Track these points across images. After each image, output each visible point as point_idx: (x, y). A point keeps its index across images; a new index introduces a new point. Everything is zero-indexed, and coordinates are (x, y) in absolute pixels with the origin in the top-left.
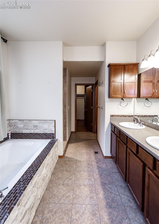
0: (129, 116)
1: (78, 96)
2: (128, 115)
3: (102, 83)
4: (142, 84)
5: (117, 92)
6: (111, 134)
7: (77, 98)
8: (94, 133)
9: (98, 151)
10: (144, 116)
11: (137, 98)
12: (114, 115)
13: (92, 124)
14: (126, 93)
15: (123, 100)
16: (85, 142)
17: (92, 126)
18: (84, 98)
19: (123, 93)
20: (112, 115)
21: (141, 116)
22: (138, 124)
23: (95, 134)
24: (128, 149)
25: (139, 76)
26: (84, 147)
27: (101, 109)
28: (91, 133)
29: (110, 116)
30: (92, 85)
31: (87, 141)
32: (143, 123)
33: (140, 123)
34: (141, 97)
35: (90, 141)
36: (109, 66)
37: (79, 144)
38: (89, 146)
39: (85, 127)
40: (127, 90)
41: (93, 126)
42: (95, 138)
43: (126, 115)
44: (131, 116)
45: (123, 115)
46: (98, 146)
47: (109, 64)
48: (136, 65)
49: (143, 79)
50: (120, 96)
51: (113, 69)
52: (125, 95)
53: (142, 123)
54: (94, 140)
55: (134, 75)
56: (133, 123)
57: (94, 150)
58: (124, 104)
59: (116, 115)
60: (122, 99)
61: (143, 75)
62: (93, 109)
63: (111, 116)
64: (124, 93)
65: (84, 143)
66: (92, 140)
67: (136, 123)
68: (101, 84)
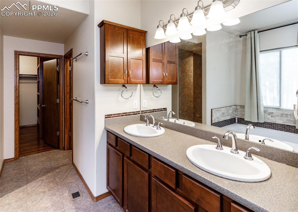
0: (135, 113)
1: (21, 78)
2: (133, 112)
3: (86, 55)
4: (152, 64)
5: (117, 73)
6: (108, 150)
7: (20, 81)
8: (64, 150)
9: (80, 188)
10: (153, 110)
11: (146, 84)
12: (112, 115)
13: (58, 133)
14: (131, 76)
15: (126, 88)
16: (44, 178)
17: (59, 136)
18: (36, 81)
19: (126, 76)
20: (108, 115)
21: (149, 110)
22: (151, 125)
23: (66, 153)
24: (153, 179)
25: (148, 50)
26: (44, 192)
27: (83, 104)
28: (57, 150)
29: (104, 117)
30: (58, 57)
31: (49, 174)
32: (162, 124)
33: (156, 124)
34: (150, 83)
35: (57, 170)
36: (102, 24)
37: (30, 187)
38: (57, 183)
39: (41, 142)
40: (132, 71)
41: (61, 136)
42: (66, 161)
43: (130, 113)
44: (137, 112)
45: (126, 113)
46: (77, 176)
47: (103, 21)
48: (143, 34)
49: (152, 56)
50: (122, 81)
51: (110, 31)
52: (130, 79)
53: (160, 124)
54: (66, 165)
55: (141, 48)
56: (143, 125)
57: (70, 191)
58: (127, 94)
59: (114, 114)
60: (124, 86)
61: (152, 51)
62: (61, 104)
63: (106, 118)
64: (128, 75)
65: (43, 180)
66: (62, 168)
67: (148, 125)
68: (83, 56)
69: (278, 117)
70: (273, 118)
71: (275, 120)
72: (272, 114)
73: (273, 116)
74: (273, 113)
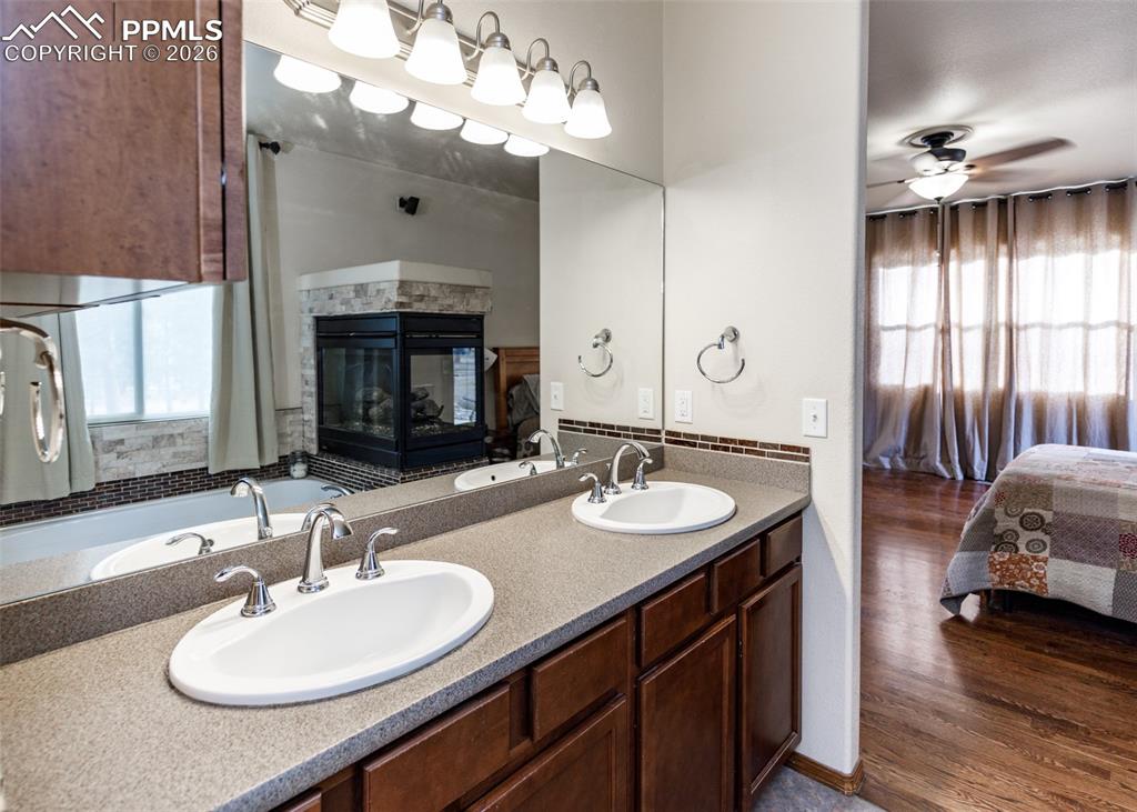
69: (143, 453)
70: (123, 462)
71: (131, 468)
72: (120, 448)
73: (122, 454)
74: (121, 442)
